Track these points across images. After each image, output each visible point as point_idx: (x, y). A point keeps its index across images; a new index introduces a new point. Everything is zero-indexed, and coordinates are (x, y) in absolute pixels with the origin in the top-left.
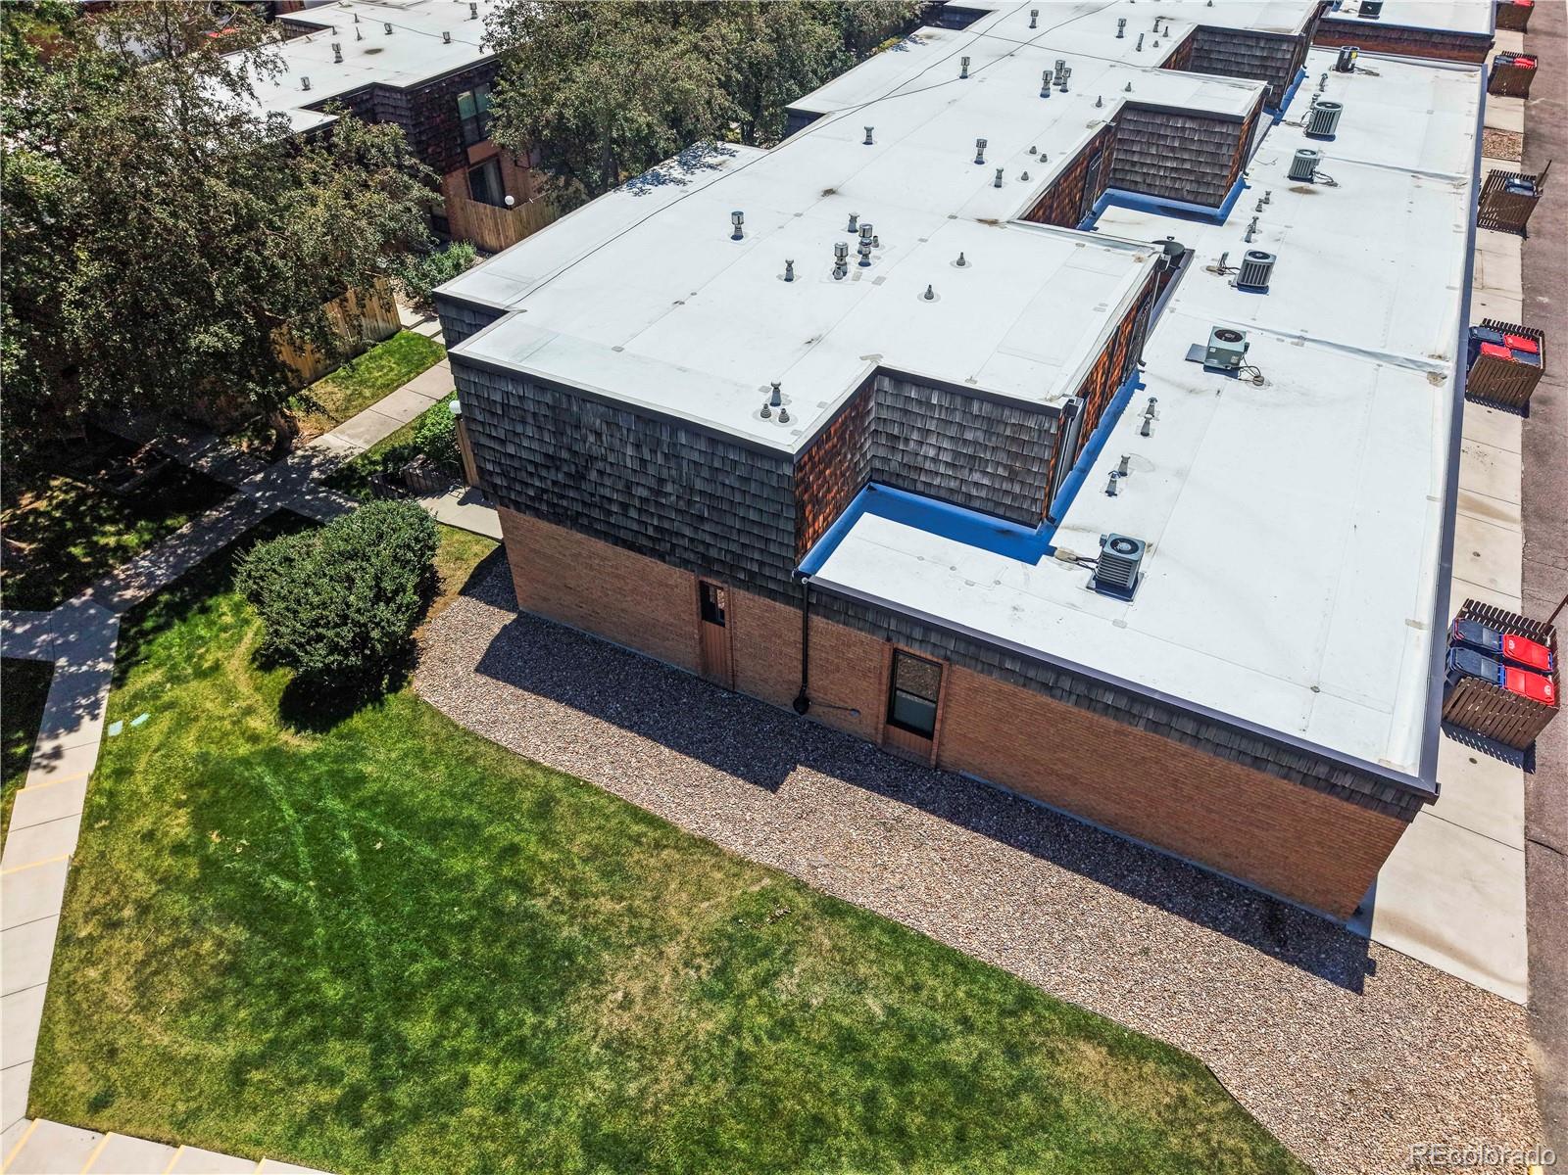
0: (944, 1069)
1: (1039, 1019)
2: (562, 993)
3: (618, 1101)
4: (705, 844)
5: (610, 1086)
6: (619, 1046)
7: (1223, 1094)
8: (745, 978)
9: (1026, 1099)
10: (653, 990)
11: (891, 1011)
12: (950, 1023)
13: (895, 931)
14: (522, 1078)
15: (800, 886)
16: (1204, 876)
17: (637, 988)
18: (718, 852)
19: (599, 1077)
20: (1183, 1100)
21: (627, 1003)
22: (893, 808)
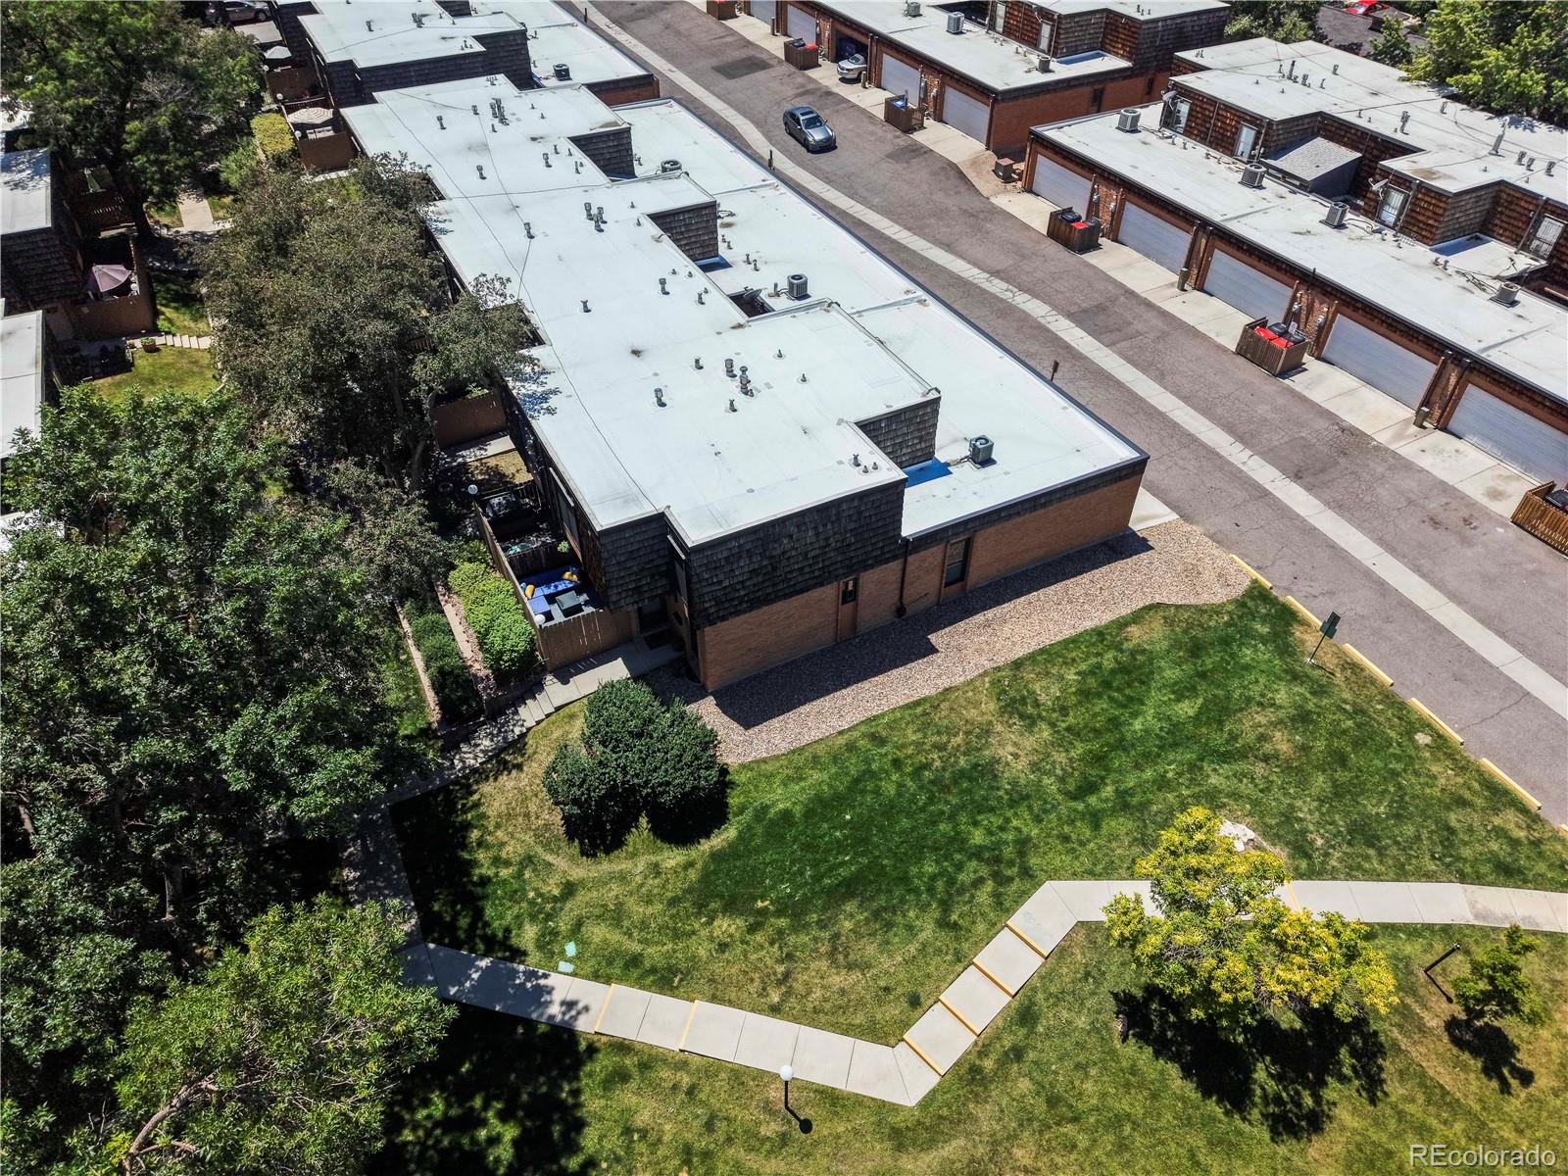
0: (1113, 672)
1: (1110, 634)
2: (996, 776)
3: (1062, 780)
4: (947, 690)
5: (1053, 779)
6: (1035, 767)
7: (1168, 606)
8: (1030, 710)
9: (1139, 657)
10: (1015, 744)
11: (1078, 673)
12: (1095, 660)
13: (1042, 651)
14: (1030, 808)
15: (998, 669)
16: (1080, 552)
17: (1010, 748)
18: (957, 688)
19: (1046, 781)
20: (1165, 618)
21: (1016, 756)
22: (979, 618)
